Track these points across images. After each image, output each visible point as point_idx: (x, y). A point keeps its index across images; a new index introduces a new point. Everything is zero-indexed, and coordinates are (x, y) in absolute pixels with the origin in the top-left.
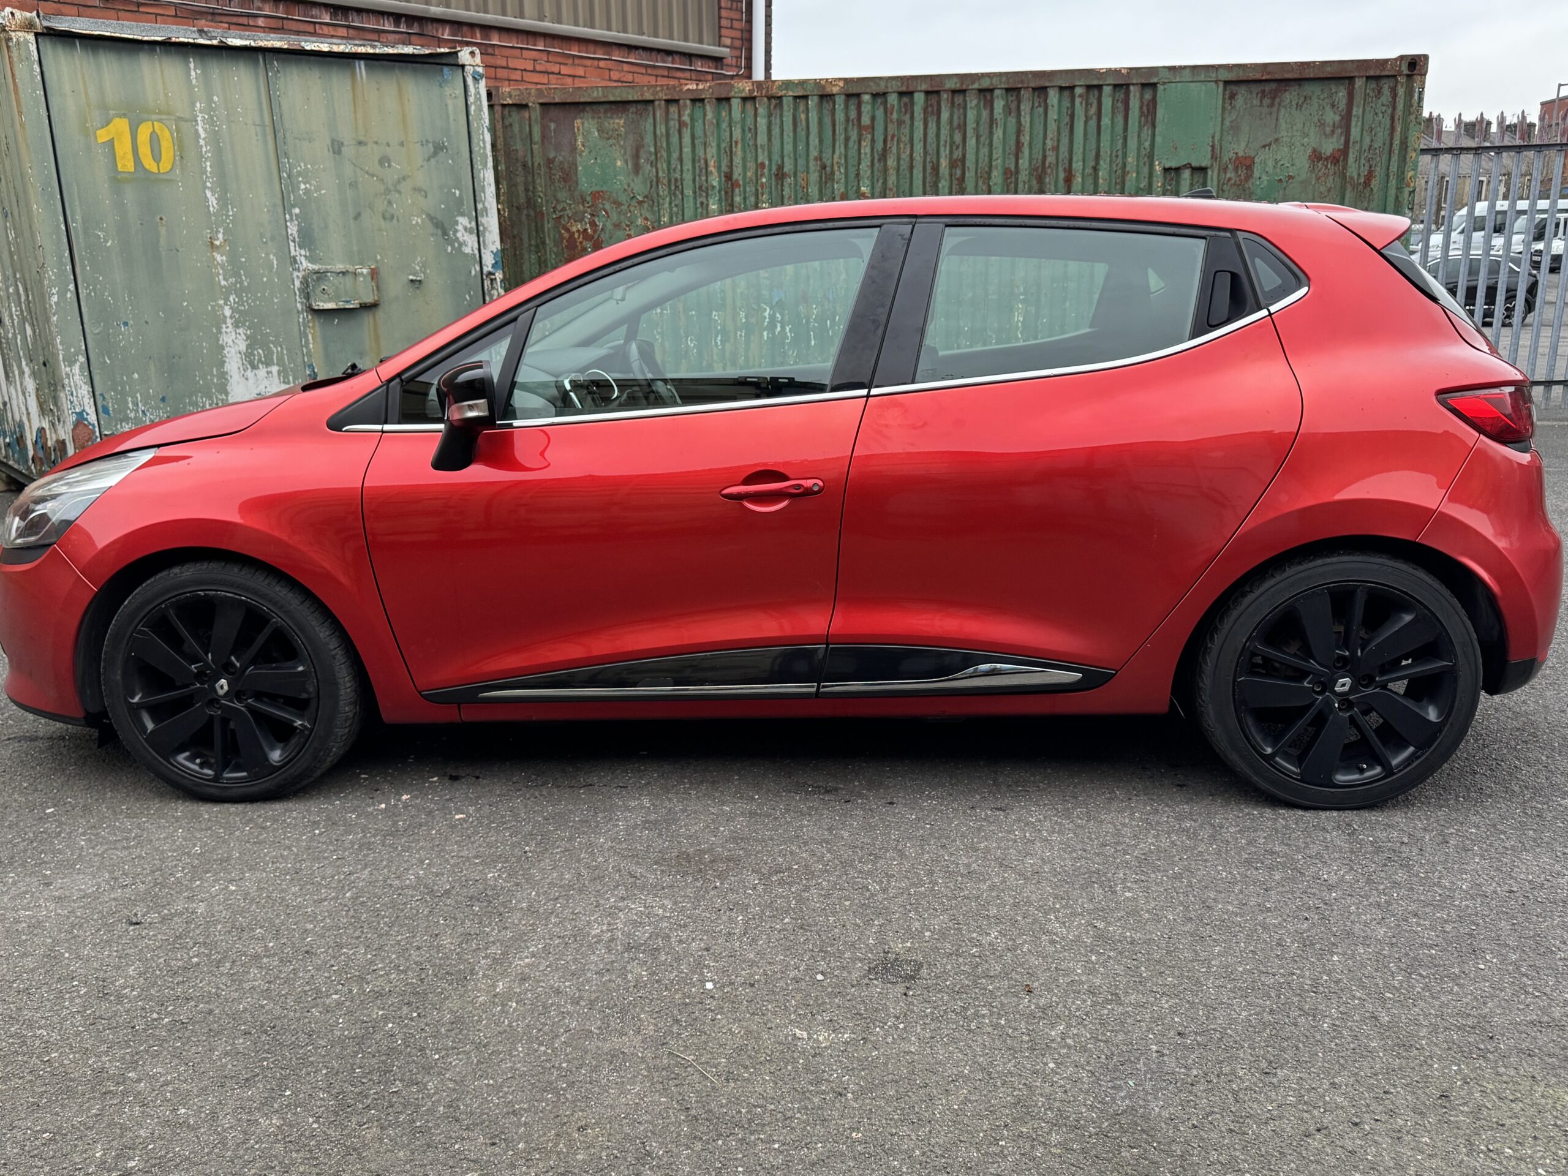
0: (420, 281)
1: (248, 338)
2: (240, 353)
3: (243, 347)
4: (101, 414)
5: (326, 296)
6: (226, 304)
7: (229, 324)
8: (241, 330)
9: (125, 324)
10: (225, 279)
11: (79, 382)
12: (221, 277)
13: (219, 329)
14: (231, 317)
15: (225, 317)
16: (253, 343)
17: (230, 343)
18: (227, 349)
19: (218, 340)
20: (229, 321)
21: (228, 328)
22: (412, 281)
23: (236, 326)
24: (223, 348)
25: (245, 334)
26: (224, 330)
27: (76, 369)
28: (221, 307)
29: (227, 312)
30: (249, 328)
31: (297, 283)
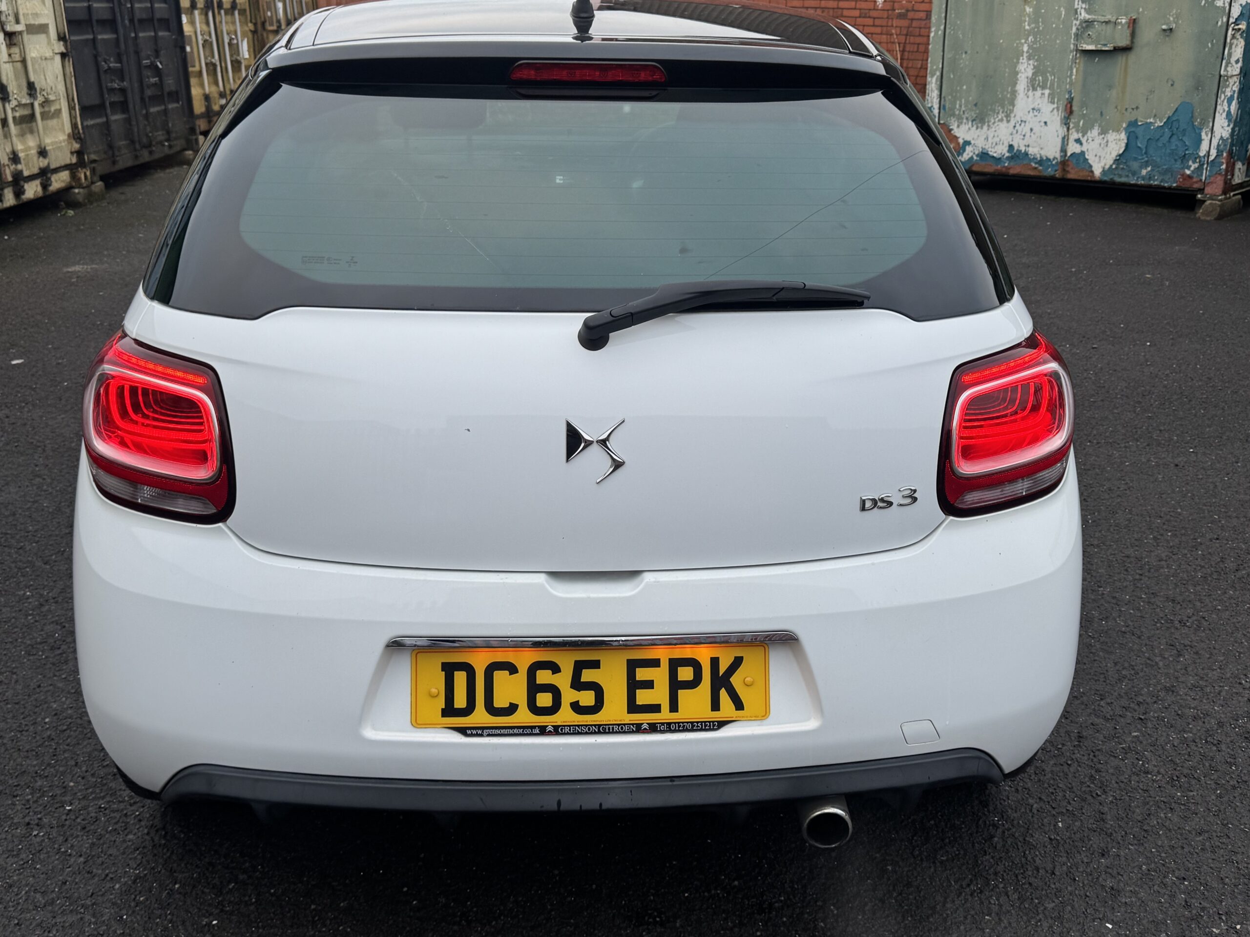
0: (1171, 29)
1: (1035, 67)
2: (1027, 78)
3: (1030, 75)
4: (942, 111)
5: (1090, 40)
6: (1025, 43)
7: (1025, 57)
8: (1031, 62)
9: (966, 53)
10: (1029, 25)
11: (934, 89)
12: (1026, 23)
13: (1018, 59)
14: (1027, 52)
15: (1023, 52)
16: (1037, 72)
17: (1023, 70)
18: (1020, 75)
19: (1016, 67)
20: (1025, 55)
21: (1024, 60)
22: (1164, 30)
23: (1029, 59)
24: (1017, 73)
25: (1033, 65)
26: (1021, 61)
27: (934, 80)
28: (1022, 44)
29: (1025, 48)
30: (1037, 60)
31: (1074, 29)
